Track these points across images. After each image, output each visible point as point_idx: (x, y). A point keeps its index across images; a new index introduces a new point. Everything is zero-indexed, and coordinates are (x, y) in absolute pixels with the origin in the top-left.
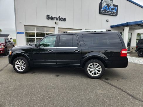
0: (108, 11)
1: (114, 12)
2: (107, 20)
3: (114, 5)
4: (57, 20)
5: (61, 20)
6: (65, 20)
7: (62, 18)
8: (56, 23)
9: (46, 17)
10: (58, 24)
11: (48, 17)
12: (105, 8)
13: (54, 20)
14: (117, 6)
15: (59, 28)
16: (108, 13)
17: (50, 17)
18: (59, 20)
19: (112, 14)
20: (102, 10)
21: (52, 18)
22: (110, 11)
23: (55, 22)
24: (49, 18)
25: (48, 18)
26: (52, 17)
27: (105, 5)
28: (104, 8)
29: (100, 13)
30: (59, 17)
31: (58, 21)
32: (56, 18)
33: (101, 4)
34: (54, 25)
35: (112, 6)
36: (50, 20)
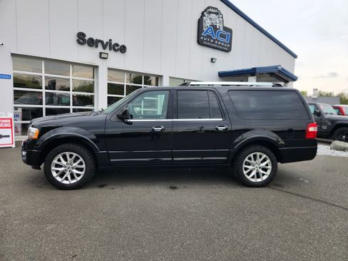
0: (214, 40)
1: (225, 43)
2: (212, 59)
3: (225, 29)
4: (104, 48)
5: (115, 50)
6: (123, 49)
7: (117, 45)
8: (103, 55)
9: (77, 38)
10: (107, 58)
11: (81, 39)
12: (210, 33)
13: (97, 47)
14: (230, 31)
15: (109, 69)
16: (214, 43)
17: (87, 38)
18: (110, 49)
19: (221, 47)
20: (204, 37)
21: (93, 43)
22: (218, 41)
23: (101, 53)
24: (84, 40)
25: (81, 41)
26: (91, 40)
27: (208, 25)
28: (207, 32)
29: (200, 42)
30: (110, 40)
31: (107, 51)
32: (102, 42)
33: (200, 22)
34: (97, 62)
35: (222, 29)
36: (86, 47)
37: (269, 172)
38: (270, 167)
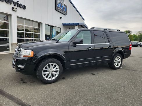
37: (120, 63)
38: (121, 61)
